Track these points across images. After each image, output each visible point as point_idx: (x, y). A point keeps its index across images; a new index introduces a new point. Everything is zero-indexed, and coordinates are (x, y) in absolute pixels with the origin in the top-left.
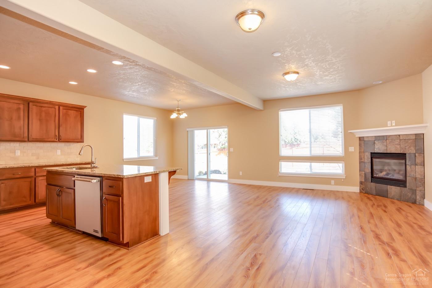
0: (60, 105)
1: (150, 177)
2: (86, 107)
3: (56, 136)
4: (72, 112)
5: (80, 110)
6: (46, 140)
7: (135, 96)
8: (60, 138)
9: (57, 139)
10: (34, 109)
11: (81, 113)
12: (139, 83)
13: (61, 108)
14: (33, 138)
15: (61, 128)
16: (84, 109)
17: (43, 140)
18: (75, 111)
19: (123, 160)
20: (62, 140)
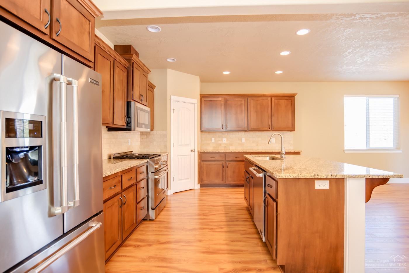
0: (272, 96)
1: (327, 182)
2: (296, 94)
3: (269, 125)
4: (283, 101)
5: (290, 98)
6: (261, 129)
7: (354, 71)
8: (272, 128)
9: (270, 128)
10: (252, 103)
11: (291, 102)
12: (350, 51)
13: (273, 99)
14: (251, 128)
15: (273, 118)
16: (294, 97)
17: (258, 129)
18: (285, 101)
19: (344, 151)
20: (274, 129)
